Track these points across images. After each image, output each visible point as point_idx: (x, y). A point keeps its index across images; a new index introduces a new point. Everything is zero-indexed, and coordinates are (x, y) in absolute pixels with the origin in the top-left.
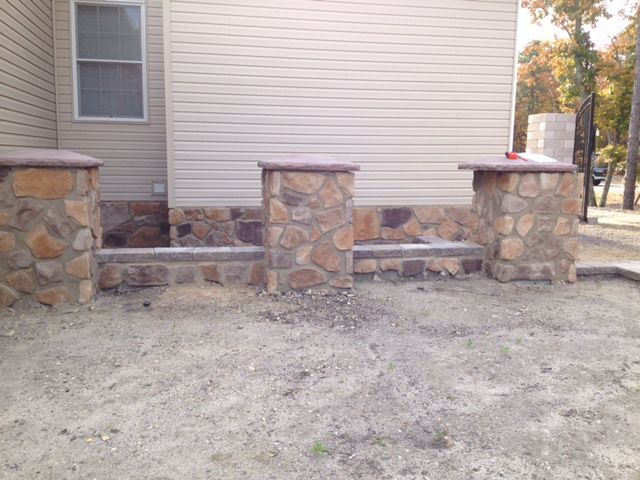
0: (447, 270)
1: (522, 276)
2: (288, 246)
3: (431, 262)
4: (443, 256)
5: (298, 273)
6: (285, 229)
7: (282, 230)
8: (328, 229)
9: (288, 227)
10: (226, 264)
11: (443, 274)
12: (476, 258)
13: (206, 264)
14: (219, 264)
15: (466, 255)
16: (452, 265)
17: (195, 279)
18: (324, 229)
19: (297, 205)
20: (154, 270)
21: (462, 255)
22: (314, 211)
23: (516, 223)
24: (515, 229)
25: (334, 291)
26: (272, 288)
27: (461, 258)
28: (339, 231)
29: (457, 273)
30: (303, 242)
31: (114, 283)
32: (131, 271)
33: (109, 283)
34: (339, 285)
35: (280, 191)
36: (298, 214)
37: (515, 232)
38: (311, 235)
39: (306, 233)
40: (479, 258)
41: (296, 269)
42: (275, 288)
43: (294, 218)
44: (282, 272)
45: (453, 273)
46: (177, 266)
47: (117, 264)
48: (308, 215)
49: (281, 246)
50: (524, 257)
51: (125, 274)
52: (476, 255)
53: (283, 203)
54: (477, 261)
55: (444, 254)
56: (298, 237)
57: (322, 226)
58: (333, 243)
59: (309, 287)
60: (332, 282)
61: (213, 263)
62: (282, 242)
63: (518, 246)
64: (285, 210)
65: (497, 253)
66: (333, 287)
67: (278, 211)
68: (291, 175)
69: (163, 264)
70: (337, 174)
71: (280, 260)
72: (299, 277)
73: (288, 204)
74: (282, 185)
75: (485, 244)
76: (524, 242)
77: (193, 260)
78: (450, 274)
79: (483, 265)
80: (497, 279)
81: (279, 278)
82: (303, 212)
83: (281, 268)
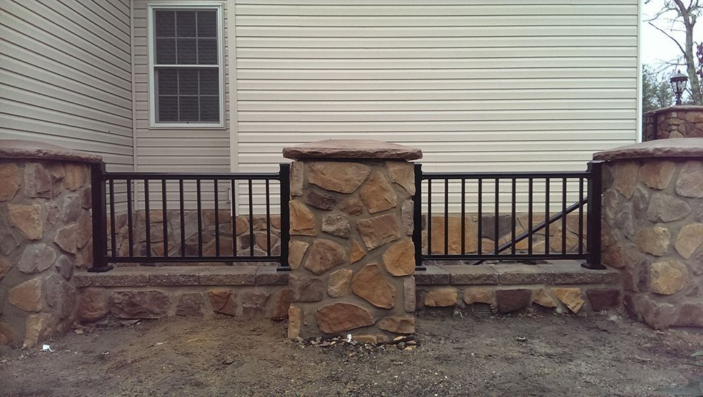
0: (565, 306)
1: (688, 320)
2: (317, 268)
3: (540, 293)
4: (557, 285)
5: (332, 309)
6: (311, 244)
7: (308, 245)
8: (375, 245)
9: (316, 241)
10: (243, 291)
11: (559, 310)
12: (610, 288)
13: (216, 291)
14: (234, 291)
15: (592, 283)
16: (573, 298)
17: (203, 311)
18: (370, 245)
19: (328, 210)
20: (147, 299)
21: (587, 283)
22: (353, 218)
23: (673, 236)
24: (672, 247)
25: (385, 338)
26: (294, 332)
27: (586, 288)
28: (393, 247)
29: (581, 310)
30: (338, 263)
31: (96, 314)
32: (118, 298)
33: (90, 314)
34: (393, 329)
35: (304, 189)
36: (330, 222)
37: (673, 251)
38: (349, 254)
39: (342, 250)
40: (614, 287)
41: (328, 303)
42: (296, 331)
43: (325, 228)
44: (308, 307)
45: (575, 310)
46: (179, 293)
47: (101, 290)
48: (343, 224)
49: (306, 269)
50: (690, 291)
51: (111, 303)
52: (609, 283)
53: (308, 205)
54: (610, 292)
55: (559, 281)
56: (329, 255)
57: (366, 239)
58: (383, 265)
59: (348, 331)
60: (385, 324)
61: (227, 290)
62: (307, 263)
63: (680, 275)
64: (311, 216)
65: (643, 282)
66: (385, 332)
67: (302, 218)
68: (319, 166)
69: (159, 290)
70: (388, 163)
71: (304, 288)
72: (333, 315)
73: (314, 207)
74: (306, 180)
75: (622, 268)
76: (688, 266)
77: (200, 285)
78: (570, 312)
79: (621, 298)
80: (644, 322)
81: (302, 317)
82: (337, 221)
83: (306, 302)
